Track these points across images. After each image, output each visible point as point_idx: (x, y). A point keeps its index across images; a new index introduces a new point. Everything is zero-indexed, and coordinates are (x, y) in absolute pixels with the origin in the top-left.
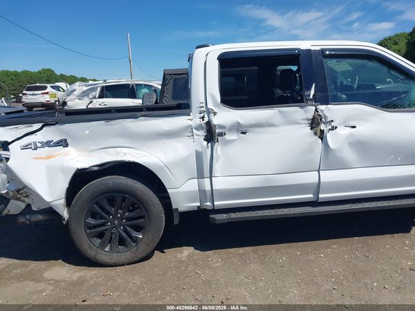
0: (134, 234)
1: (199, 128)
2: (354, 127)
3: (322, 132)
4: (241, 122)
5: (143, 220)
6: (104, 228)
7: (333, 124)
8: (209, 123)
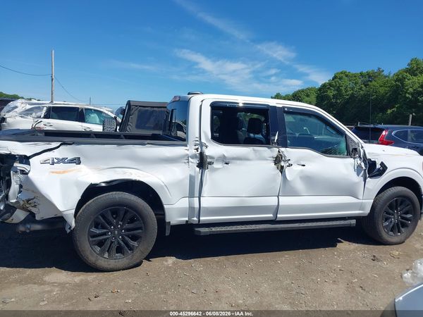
0: (132, 243)
1: (194, 157)
2: (304, 165)
3: (282, 167)
4: (226, 155)
5: (140, 231)
6: (105, 237)
7: (289, 162)
8: (202, 154)
